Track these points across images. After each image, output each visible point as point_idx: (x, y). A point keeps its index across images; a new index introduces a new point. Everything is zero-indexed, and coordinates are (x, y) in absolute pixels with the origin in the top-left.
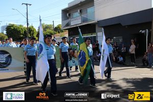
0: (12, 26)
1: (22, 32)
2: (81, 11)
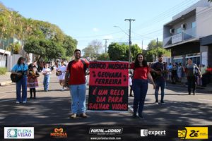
0: (115, 45)
1: (124, 52)
2: (184, 26)
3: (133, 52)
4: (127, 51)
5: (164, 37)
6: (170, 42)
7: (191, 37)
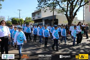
0: (14, 18)
2: (38, 14)
3: (21, 21)
4: (19, 21)
5: (32, 17)
6: (34, 19)
7: (40, 17)
